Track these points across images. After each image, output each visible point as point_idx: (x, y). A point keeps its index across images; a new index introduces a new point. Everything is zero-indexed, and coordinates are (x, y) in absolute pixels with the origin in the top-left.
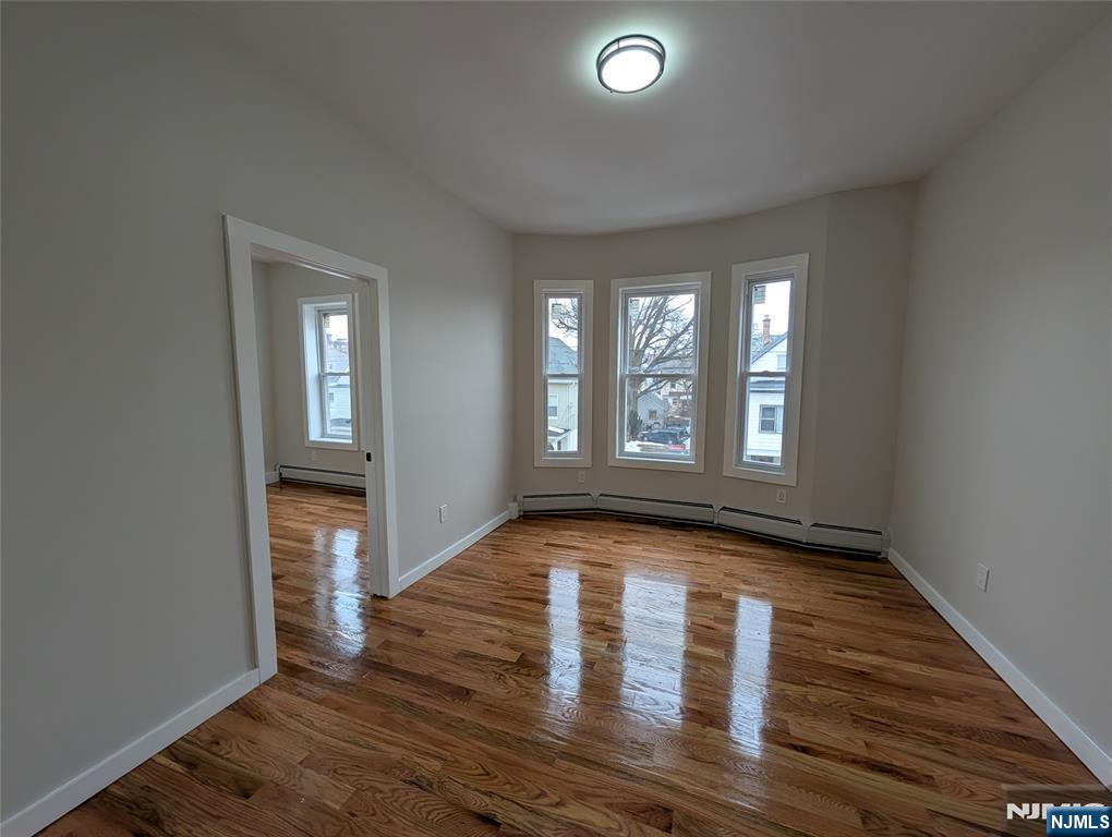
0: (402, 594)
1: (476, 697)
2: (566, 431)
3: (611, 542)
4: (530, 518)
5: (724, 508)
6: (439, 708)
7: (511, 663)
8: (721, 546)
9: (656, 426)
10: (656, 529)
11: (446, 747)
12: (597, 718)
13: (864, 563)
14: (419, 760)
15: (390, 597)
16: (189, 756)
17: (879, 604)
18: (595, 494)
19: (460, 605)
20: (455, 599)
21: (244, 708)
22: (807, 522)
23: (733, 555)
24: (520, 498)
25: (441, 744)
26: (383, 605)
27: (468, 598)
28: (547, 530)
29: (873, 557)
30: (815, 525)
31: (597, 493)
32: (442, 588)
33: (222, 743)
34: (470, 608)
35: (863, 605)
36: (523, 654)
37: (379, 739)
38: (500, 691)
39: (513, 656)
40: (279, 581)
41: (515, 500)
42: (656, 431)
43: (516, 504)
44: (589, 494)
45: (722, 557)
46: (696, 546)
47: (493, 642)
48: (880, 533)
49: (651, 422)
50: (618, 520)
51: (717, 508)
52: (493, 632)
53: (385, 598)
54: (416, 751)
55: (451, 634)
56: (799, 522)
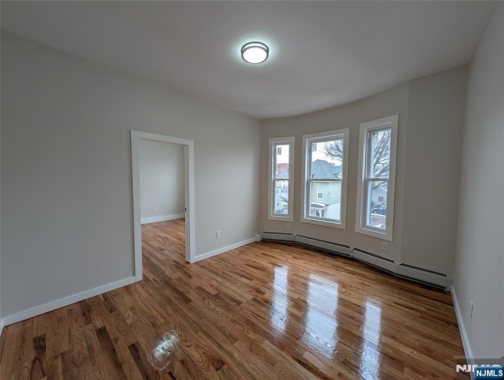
0: (196, 263)
1: (191, 303)
2: (326, 205)
3: (291, 257)
4: (265, 242)
5: (355, 249)
6: (177, 303)
7: (212, 295)
8: (347, 268)
9: (383, 206)
10: (319, 255)
11: (170, 316)
12: (226, 323)
13: (431, 291)
14: (159, 318)
15: (191, 263)
16: (107, 298)
17: (419, 314)
18: (294, 234)
19: (212, 270)
20: (212, 268)
21: (127, 288)
22: (398, 262)
23: (349, 273)
24: (261, 232)
25: (168, 314)
26: (187, 265)
27: (216, 268)
28: (268, 248)
29: (441, 289)
30: (402, 264)
31: (295, 234)
32: (210, 263)
33: (116, 296)
34: (214, 272)
35: (406, 312)
36: (219, 293)
37: (153, 307)
38: (200, 303)
39: (214, 292)
40: (163, 252)
41: (259, 233)
42: (382, 208)
43: (260, 235)
44: (292, 234)
45: (342, 273)
46: (333, 265)
47: (211, 286)
48: (445, 276)
49: (380, 203)
50: (303, 248)
51: (352, 248)
52: (214, 283)
53: (189, 263)
54: (161, 314)
55: (201, 280)
56: (393, 262)
